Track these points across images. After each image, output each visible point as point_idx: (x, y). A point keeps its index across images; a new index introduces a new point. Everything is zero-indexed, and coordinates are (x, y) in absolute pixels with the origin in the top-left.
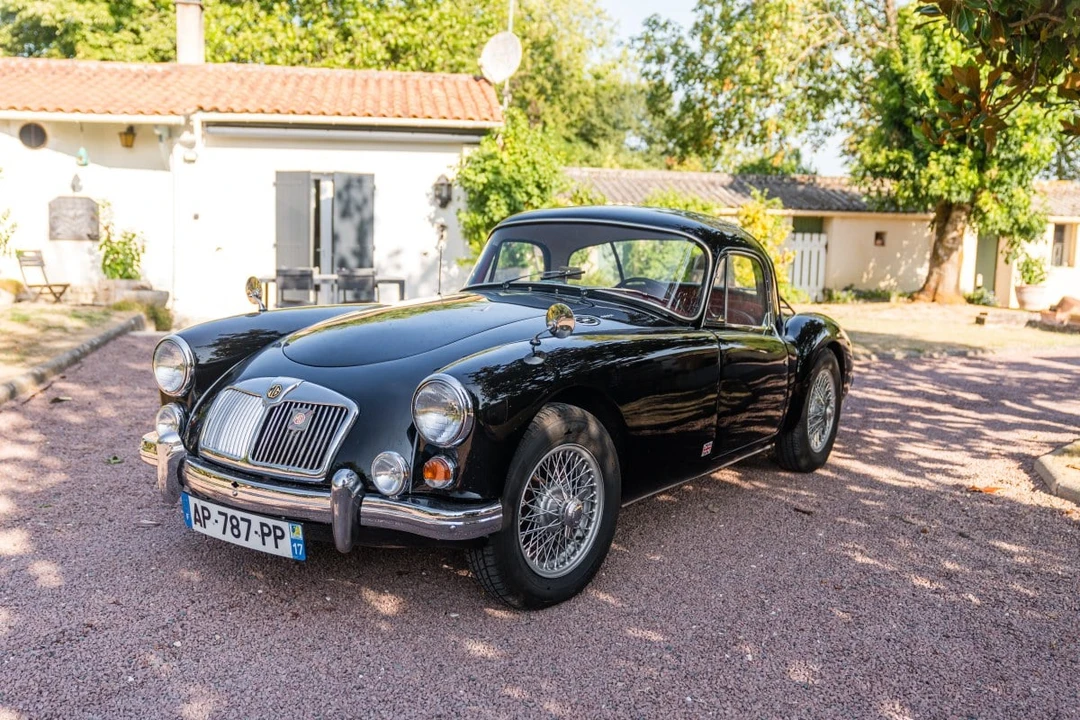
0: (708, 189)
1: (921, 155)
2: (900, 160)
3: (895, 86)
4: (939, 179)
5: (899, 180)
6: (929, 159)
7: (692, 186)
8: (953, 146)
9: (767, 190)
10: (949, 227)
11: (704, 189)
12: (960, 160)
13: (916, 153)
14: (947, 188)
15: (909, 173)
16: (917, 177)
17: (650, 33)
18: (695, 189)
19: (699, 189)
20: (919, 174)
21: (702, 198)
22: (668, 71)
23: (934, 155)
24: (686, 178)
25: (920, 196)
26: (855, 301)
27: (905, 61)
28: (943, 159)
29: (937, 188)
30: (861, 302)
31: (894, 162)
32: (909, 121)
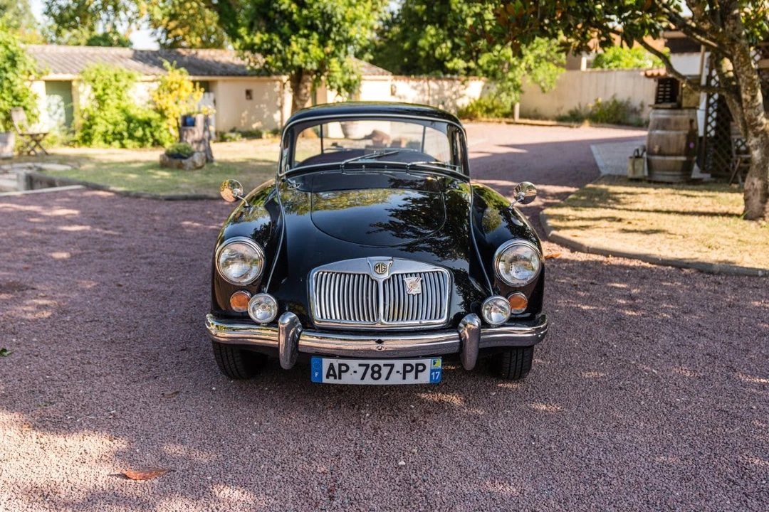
1: (284, 37)
2: (270, 41)
4: (298, 54)
5: (272, 55)
6: (290, 40)
8: (306, 32)
9: (175, 62)
10: (301, 86)
12: (311, 41)
13: (281, 35)
14: (304, 60)
15: (278, 49)
16: (283, 53)
18: (110, 61)
20: (285, 51)
23: (293, 38)
25: (287, 66)
26: (241, 139)
28: (300, 40)
29: (298, 60)
30: (245, 139)
31: (266, 42)
32: (271, 13)
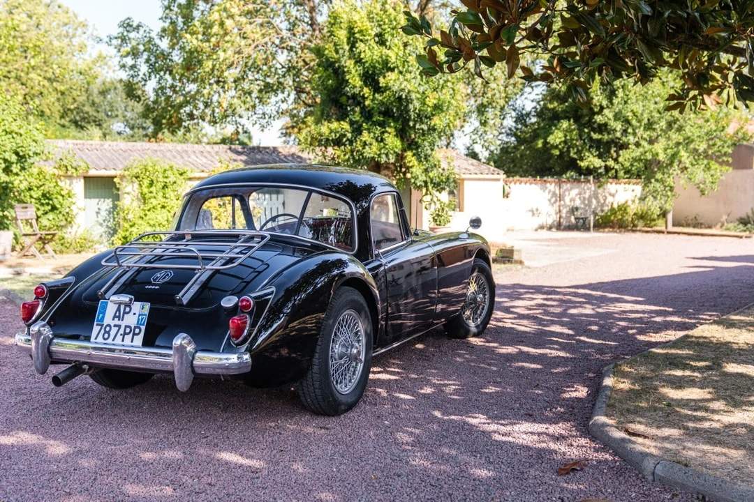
0: (182, 157)
1: (356, 126)
2: (339, 130)
3: (330, 70)
4: (371, 145)
5: (339, 147)
6: (362, 129)
7: (168, 154)
8: (380, 118)
11: (179, 157)
12: (387, 130)
13: (352, 124)
14: (377, 152)
15: (348, 140)
16: (354, 143)
17: (125, 33)
18: (171, 157)
19: (175, 157)
20: (356, 141)
21: (177, 164)
22: (142, 64)
23: (366, 126)
24: (163, 148)
27: (337, 52)
28: (373, 128)
29: (370, 152)
31: (335, 132)
32: (344, 99)
